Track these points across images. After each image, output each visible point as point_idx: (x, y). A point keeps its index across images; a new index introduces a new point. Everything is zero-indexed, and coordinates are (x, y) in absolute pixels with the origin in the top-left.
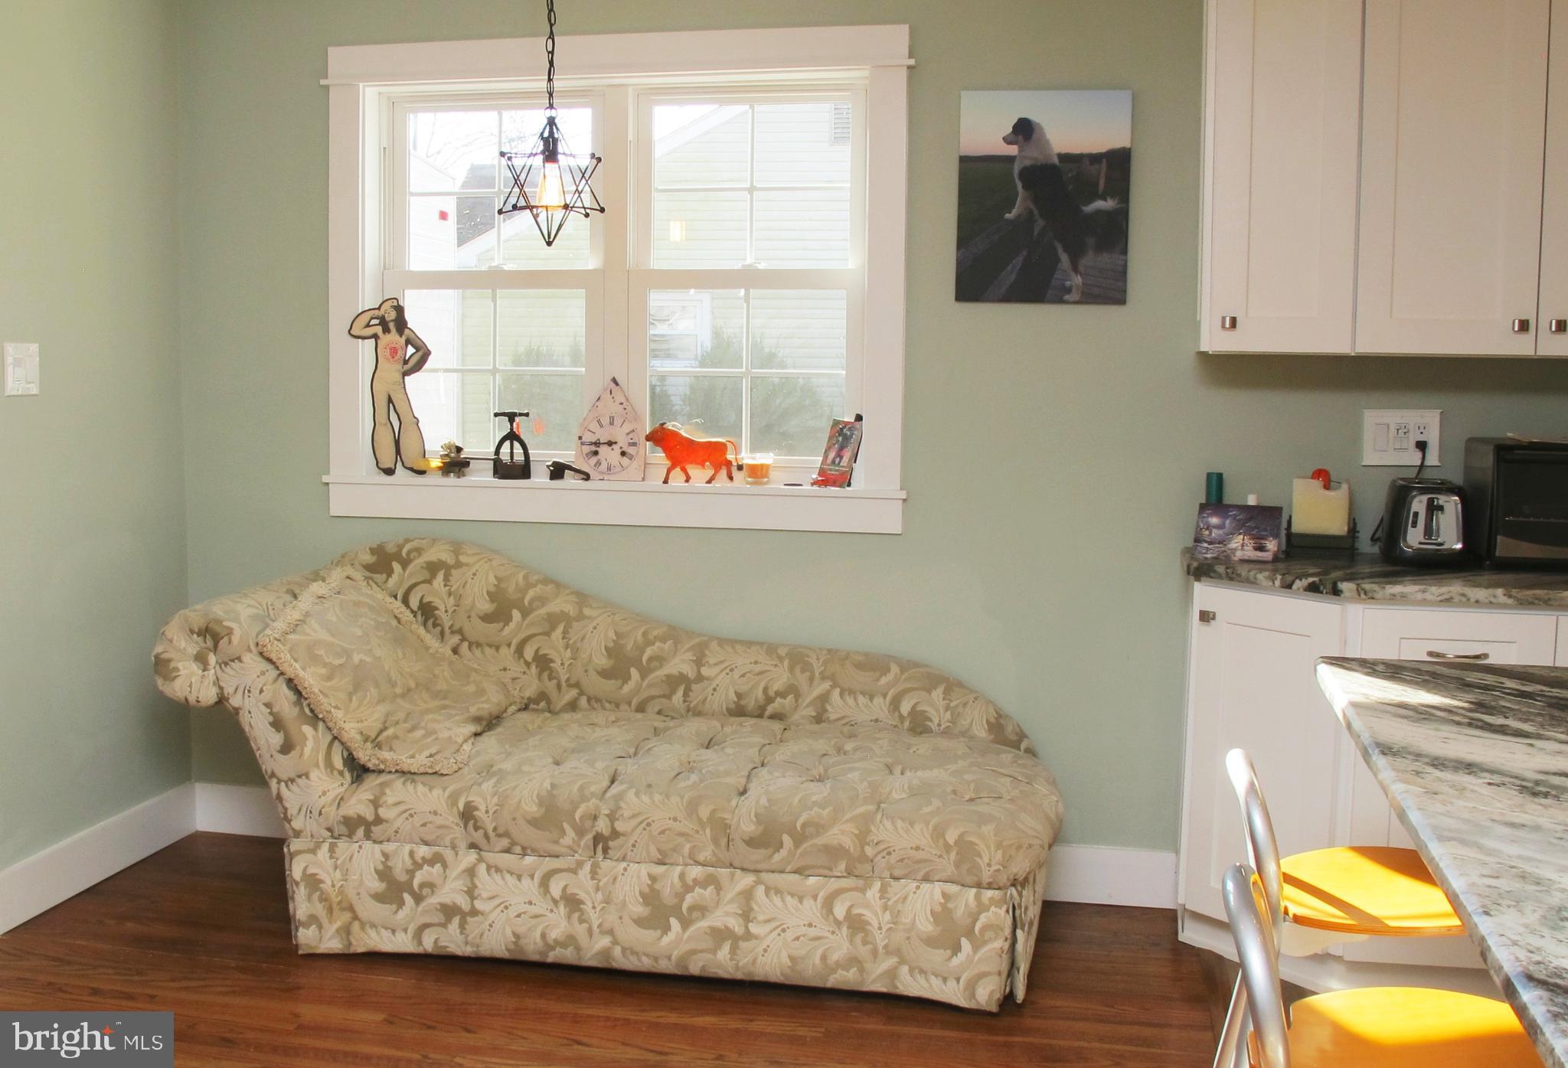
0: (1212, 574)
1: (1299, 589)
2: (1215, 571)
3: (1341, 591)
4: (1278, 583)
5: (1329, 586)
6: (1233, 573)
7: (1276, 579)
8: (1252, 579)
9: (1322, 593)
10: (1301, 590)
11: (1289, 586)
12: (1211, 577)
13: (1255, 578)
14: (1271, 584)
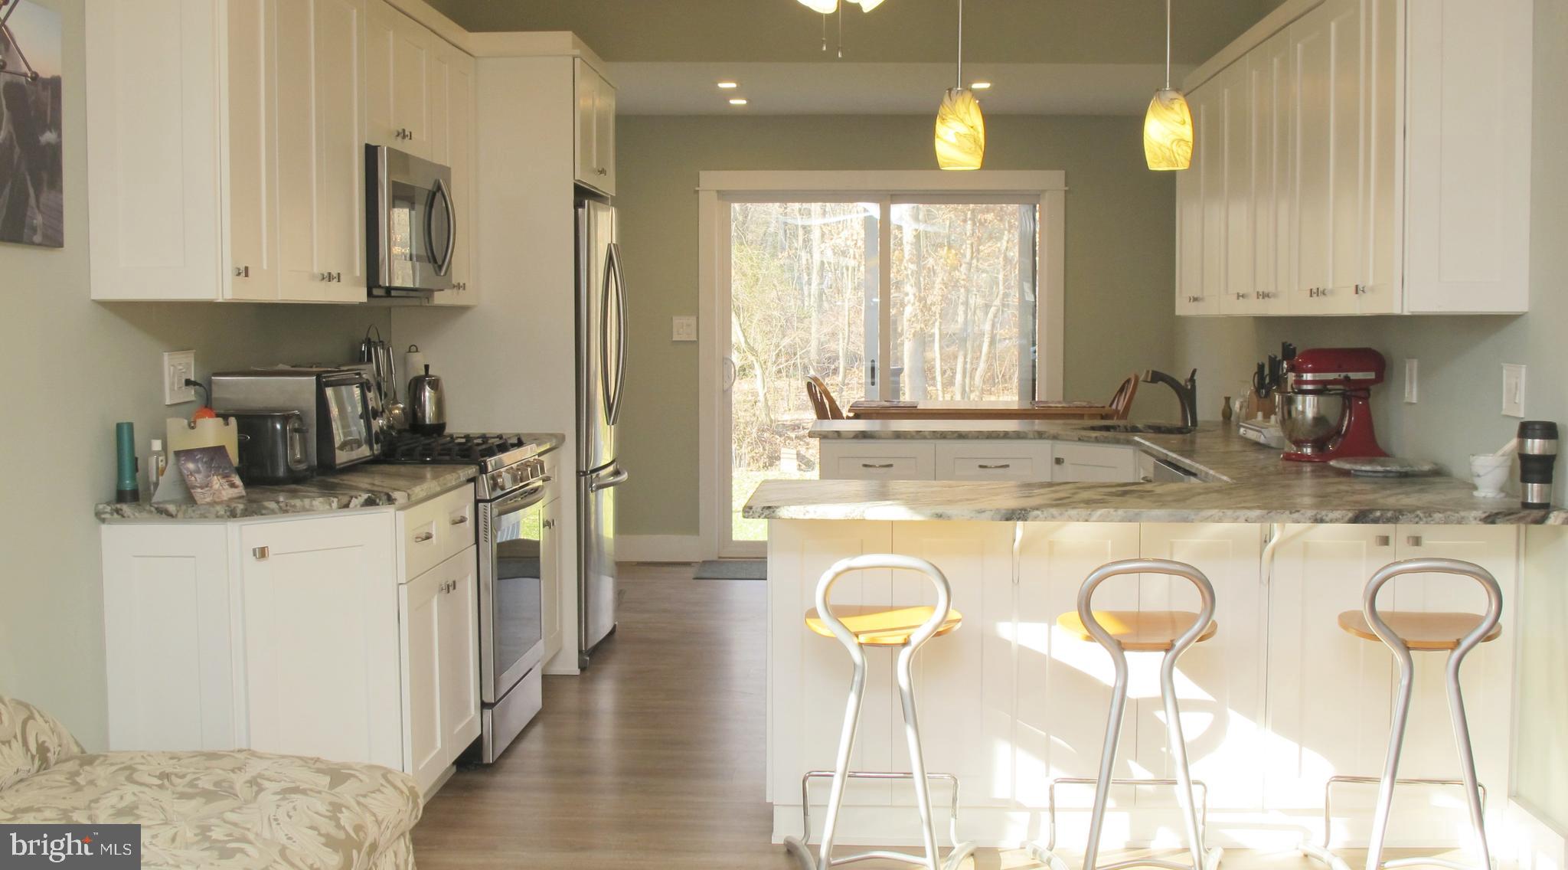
0: (264, 512)
1: (356, 506)
2: (266, 508)
3: (395, 500)
4: (335, 505)
5: (384, 498)
6: (287, 506)
7: (333, 501)
8: (307, 507)
9: (378, 505)
10: (359, 506)
11: (347, 506)
12: (262, 515)
13: (312, 506)
14: (328, 507)
